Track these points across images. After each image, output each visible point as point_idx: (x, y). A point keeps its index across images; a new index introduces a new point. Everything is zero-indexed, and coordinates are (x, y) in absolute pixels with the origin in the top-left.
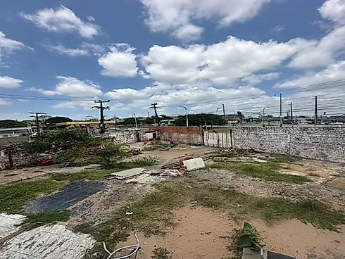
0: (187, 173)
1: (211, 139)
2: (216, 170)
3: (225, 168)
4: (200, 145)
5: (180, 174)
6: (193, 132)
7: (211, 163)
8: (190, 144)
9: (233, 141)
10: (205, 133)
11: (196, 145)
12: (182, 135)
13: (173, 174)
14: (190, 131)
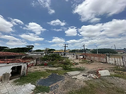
0: (101, 78)
1: (111, 60)
2: (118, 78)
3: (123, 77)
4: (105, 63)
5: (97, 77)
6: (101, 57)
7: (113, 73)
8: (100, 62)
9: (124, 62)
10: (108, 57)
11: (103, 63)
12: (96, 58)
13: (93, 77)
14: (99, 56)
